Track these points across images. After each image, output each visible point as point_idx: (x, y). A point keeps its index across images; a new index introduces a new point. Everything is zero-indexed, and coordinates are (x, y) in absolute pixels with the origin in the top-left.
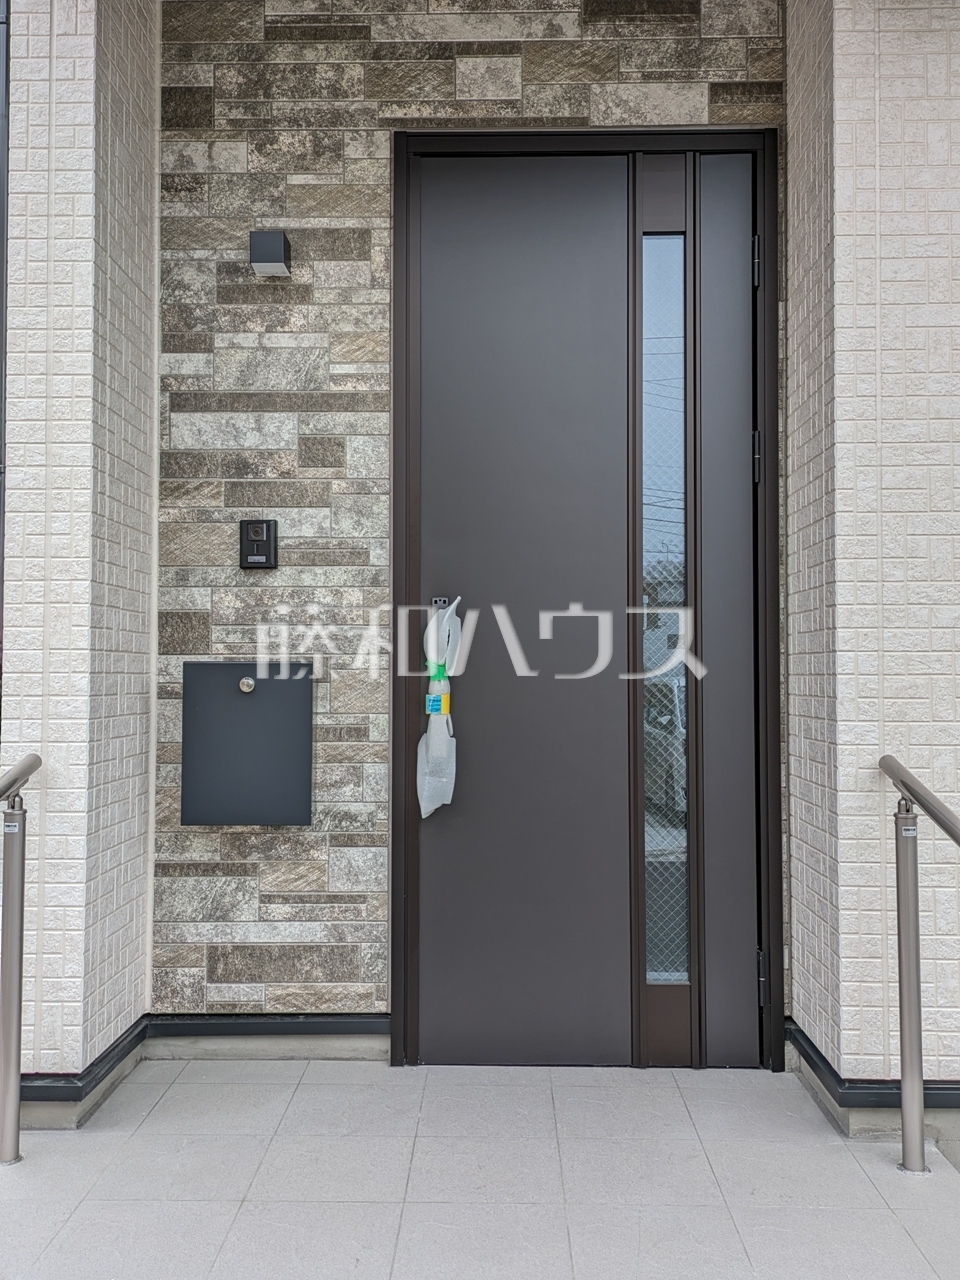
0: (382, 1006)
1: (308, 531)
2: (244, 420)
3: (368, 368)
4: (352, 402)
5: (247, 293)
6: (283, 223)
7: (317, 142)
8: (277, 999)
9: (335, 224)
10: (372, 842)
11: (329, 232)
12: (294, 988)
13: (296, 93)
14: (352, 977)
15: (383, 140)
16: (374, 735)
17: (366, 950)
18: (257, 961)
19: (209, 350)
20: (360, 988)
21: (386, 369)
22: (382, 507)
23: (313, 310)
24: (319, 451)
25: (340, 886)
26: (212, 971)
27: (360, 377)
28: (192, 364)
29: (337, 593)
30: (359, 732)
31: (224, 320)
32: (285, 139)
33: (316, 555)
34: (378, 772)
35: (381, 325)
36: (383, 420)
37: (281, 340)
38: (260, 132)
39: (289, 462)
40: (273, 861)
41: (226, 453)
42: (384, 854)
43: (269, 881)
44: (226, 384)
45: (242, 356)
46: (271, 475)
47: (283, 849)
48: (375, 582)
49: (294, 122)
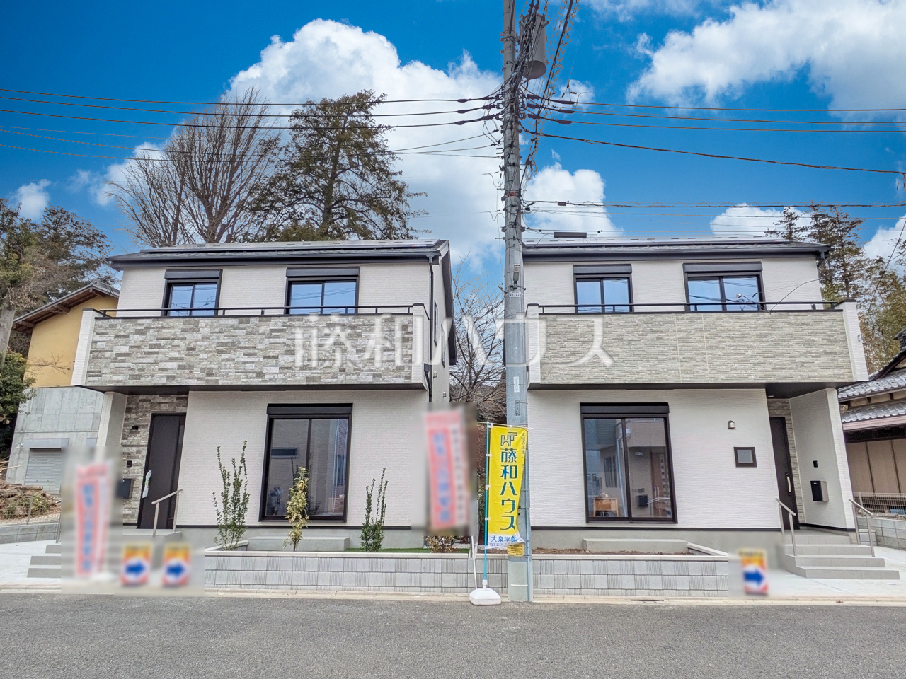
0: (136, 522)
1: (135, 462)
5: (132, 432)
6: (138, 424)
7: (143, 414)
8: (125, 521)
9: (144, 424)
10: (137, 501)
12: (127, 519)
13: (142, 408)
15: (151, 414)
16: (139, 487)
17: (136, 515)
18: (124, 516)
19: (127, 439)
20: (134, 519)
21: (147, 442)
22: (145, 459)
23: (140, 435)
24: (138, 452)
25: (134, 507)
27: (144, 443)
28: (125, 441)
29: (137, 470)
31: (129, 436)
32: (140, 414)
34: (139, 492)
35: (148, 436)
36: (146, 448)
37: (136, 438)
38: (136, 413)
39: (135, 453)
41: (127, 452)
42: (139, 502)
43: (125, 506)
44: (129, 444)
45: (131, 440)
46: (132, 455)
47: (128, 502)
48: (142, 468)
49: (141, 412)
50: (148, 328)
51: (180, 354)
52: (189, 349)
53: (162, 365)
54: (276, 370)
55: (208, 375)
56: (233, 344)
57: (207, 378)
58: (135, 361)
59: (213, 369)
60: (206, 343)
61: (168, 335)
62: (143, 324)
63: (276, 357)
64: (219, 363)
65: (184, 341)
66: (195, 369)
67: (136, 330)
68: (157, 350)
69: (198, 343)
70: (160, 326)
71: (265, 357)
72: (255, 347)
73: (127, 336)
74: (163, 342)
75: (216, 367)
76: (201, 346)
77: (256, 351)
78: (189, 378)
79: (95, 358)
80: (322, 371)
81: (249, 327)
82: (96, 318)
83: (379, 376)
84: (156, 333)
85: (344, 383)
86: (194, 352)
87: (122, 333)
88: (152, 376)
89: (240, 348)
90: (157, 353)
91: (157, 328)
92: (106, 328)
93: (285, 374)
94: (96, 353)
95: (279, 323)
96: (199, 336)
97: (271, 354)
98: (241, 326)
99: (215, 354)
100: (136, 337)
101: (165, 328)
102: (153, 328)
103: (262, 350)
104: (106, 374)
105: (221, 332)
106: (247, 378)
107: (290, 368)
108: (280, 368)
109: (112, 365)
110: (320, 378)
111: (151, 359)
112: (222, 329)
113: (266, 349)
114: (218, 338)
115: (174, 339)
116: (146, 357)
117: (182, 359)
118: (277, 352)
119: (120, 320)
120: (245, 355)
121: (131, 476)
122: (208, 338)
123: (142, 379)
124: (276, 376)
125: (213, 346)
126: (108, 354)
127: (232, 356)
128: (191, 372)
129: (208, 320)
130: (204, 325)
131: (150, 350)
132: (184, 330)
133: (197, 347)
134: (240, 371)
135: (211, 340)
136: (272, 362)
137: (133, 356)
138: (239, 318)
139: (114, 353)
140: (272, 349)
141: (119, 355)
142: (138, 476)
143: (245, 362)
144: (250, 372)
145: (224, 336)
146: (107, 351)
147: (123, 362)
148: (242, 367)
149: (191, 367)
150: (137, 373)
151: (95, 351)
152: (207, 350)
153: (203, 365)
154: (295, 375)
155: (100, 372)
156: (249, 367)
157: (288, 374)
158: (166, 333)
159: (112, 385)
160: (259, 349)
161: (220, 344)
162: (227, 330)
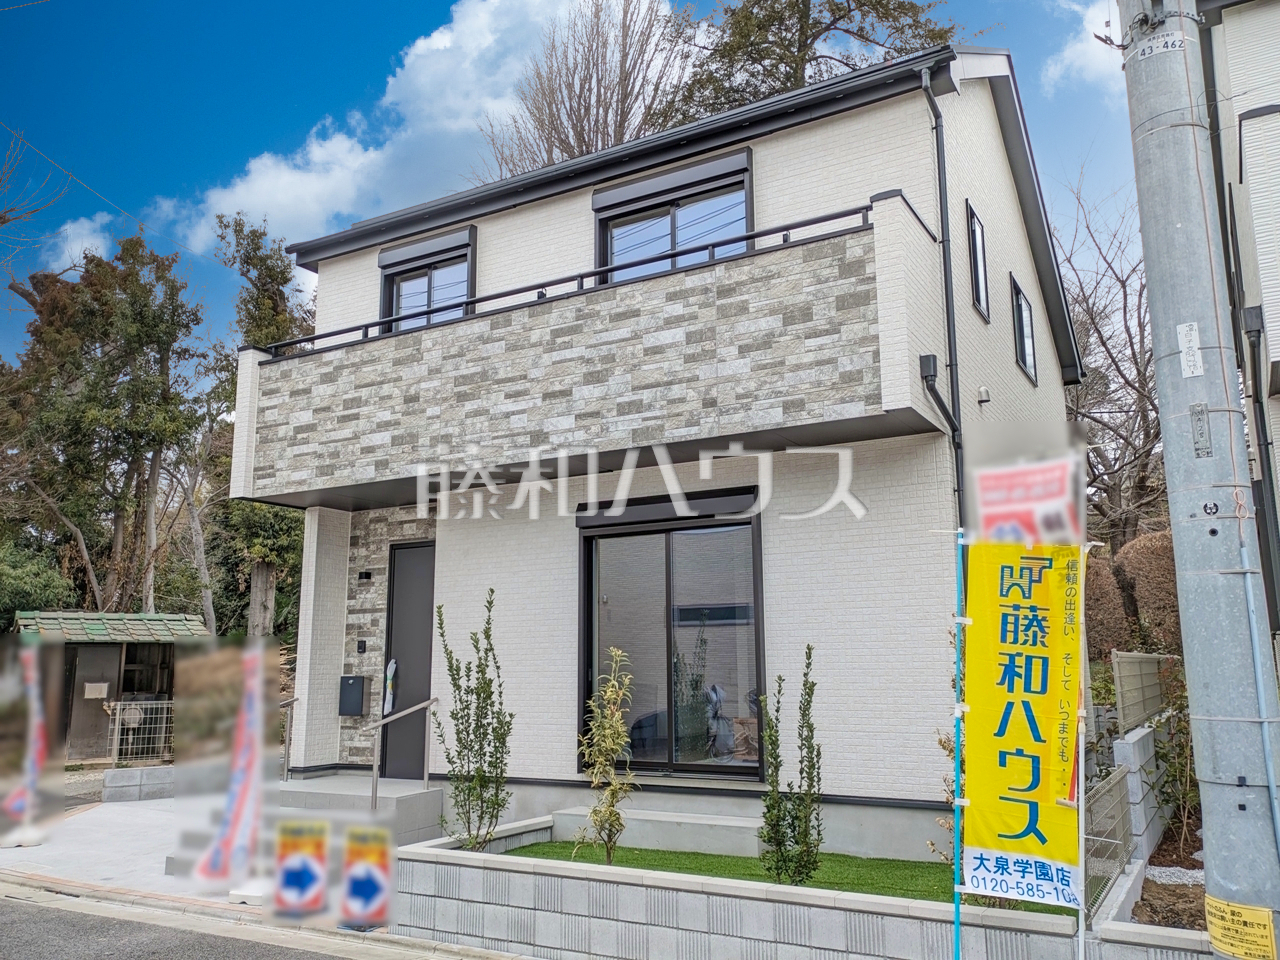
0: (378, 764)
1: (371, 643)
2: (361, 615)
3: (383, 602)
5: (362, 585)
6: (370, 567)
7: (377, 547)
8: (361, 761)
9: (379, 567)
11: (377, 569)
12: (364, 758)
13: (374, 536)
14: (373, 756)
15: (388, 546)
17: (376, 749)
18: (358, 751)
19: (356, 599)
20: (375, 759)
21: (386, 602)
22: (384, 637)
23: (374, 588)
24: (374, 623)
26: (349, 752)
27: (383, 604)
28: (353, 602)
29: (375, 658)
30: (378, 694)
31: (359, 592)
32: (372, 547)
34: (381, 704)
35: (386, 591)
36: (385, 615)
37: (368, 596)
38: (367, 545)
39: (369, 626)
41: (356, 624)
43: (360, 732)
44: (358, 607)
45: (361, 600)
46: (365, 629)
47: (364, 723)
48: (382, 654)
49: (373, 543)
50: (339, 368)
51: (394, 413)
52: (408, 400)
53: (366, 441)
54: (568, 422)
56: (484, 375)
58: (324, 439)
59: (451, 435)
60: (436, 383)
61: (372, 377)
62: (331, 362)
63: (566, 393)
64: (462, 423)
65: (398, 384)
66: (420, 441)
67: (322, 375)
68: (356, 411)
69: (423, 385)
70: (357, 360)
71: (546, 396)
72: (525, 377)
73: (308, 391)
74: (364, 393)
75: (457, 430)
76: (428, 390)
77: (528, 385)
79: (264, 441)
80: (665, 412)
81: (512, 333)
82: (261, 364)
83: (800, 405)
84: (353, 377)
85: (715, 434)
86: (416, 406)
87: (301, 386)
88: (352, 465)
89: (499, 382)
90: (356, 417)
91: (353, 365)
92: (277, 380)
93: (587, 428)
94: (264, 432)
95: (568, 314)
96: (424, 370)
97: (558, 387)
98: (498, 333)
99: (453, 402)
100: (322, 389)
101: (366, 362)
103: (539, 382)
104: (282, 470)
105: (460, 355)
106: (516, 447)
107: (596, 414)
108: (578, 417)
109: (290, 452)
110: (661, 428)
111: (347, 432)
112: (461, 347)
113: (546, 378)
114: (457, 368)
115: (382, 383)
116: (340, 428)
117: (397, 423)
118: (568, 380)
119: (295, 361)
120: (508, 396)
121: (365, 671)
122: (438, 371)
123: (337, 473)
124: (569, 435)
125: (449, 386)
126: (282, 431)
127: (485, 403)
128: (415, 449)
130: (429, 344)
131: (346, 413)
132: (397, 362)
133: (422, 393)
134: (500, 433)
135: (445, 375)
136: (560, 405)
137: (319, 428)
138: (491, 317)
139: (292, 427)
140: (557, 376)
141: (299, 430)
142: (375, 670)
143: (508, 413)
144: (518, 434)
145: (468, 362)
146: (280, 425)
147: (304, 443)
148: (504, 425)
149: (412, 438)
150: (327, 463)
151: (262, 428)
152: (438, 397)
153: (434, 431)
154: (608, 428)
155: (272, 467)
156: (517, 422)
157: (593, 428)
158: (369, 373)
159: (291, 491)
160: (533, 380)
161: (461, 380)
162: (471, 347)
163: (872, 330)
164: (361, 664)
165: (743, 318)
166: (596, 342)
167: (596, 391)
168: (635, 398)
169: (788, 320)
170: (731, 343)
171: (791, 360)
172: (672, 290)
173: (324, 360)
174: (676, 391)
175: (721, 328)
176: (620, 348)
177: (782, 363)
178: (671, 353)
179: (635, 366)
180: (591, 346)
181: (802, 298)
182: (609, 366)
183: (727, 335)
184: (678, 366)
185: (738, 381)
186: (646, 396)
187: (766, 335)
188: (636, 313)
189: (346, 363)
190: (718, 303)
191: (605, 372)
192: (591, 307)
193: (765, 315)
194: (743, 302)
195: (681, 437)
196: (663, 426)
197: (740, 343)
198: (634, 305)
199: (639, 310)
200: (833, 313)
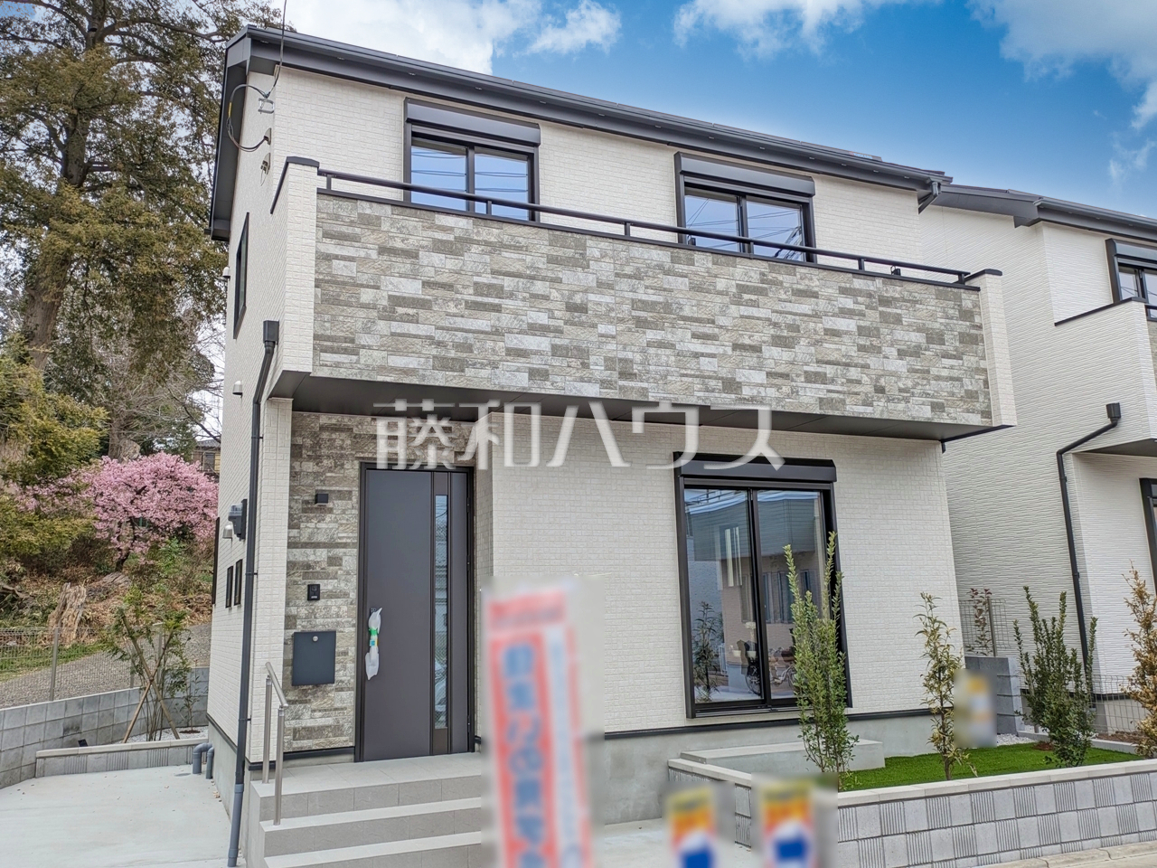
0: (351, 744)
1: (330, 587)
2: (309, 551)
3: (350, 535)
4: (345, 545)
5: (311, 510)
6: (324, 488)
7: (335, 463)
8: (317, 744)
9: (341, 489)
10: (349, 689)
11: (339, 491)
12: (322, 740)
13: (329, 448)
14: (342, 735)
15: (357, 464)
16: (350, 654)
17: (346, 726)
18: (310, 732)
19: (299, 528)
20: (344, 738)
21: (356, 535)
22: (354, 579)
23: (333, 516)
24: (334, 561)
25: (338, 705)
26: (294, 737)
27: (349, 538)
28: (294, 532)
29: (339, 608)
30: (345, 653)
31: (304, 519)
32: (325, 462)
33: (332, 595)
34: (351, 666)
35: (355, 521)
36: (355, 551)
37: (322, 525)
38: (317, 459)
39: (324, 565)
40: (316, 698)
41: (303, 562)
42: (353, 693)
43: (314, 705)
44: (304, 539)
45: (310, 530)
46: (318, 569)
47: (319, 694)
48: (351, 603)
49: (328, 457)
51: (553, 317)
52: (572, 308)
53: (514, 341)
54: (760, 377)
55: (625, 375)
56: (667, 307)
57: (621, 383)
58: (442, 323)
59: (631, 361)
60: (607, 299)
61: (517, 267)
62: (451, 229)
63: (756, 349)
64: (643, 351)
65: (556, 285)
66: (593, 359)
67: (435, 241)
68: (497, 301)
69: (592, 297)
70: (493, 239)
71: (736, 347)
72: (713, 322)
73: (412, 254)
74: (508, 283)
75: (638, 358)
76: (599, 304)
77: (716, 330)
78: (582, 380)
79: (332, 301)
80: (846, 389)
81: (696, 274)
83: (942, 407)
84: (487, 258)
85: (885, 416)
86: (584, 318)
87: (398, 244)
88: (494, 365)
89: (683, 319)
90: (497, 309)
91: (487, 243)
92: (352, 223)
93: (779, 388)
94: (333, 289)
95: (752, 274)
96: (591, 280)
97: (747, 341)
98: (680, 268)
99: (632, 326)
100: (437, 259)
101: (508, 247)
102: (478, 243)
103: (728, 330)
104: (370, 348)
105: (637, 276)
106: (707, 390)
107: (785, 376)
108: (769, 374)
109: (382, 326)
110: (843, 402)
111: (483, 322)
112: (638, 269)
113: (735, 329)
114: (634, 291)
115: (533, 278)
116: (469, 317)
117: (558, 331)
118: (757, 337)
119: (388, 209)
120: (695, 336)
121: (321, 624)
122: (610, 286)
123: (469, 372)
124: (762, 389)
125: (625, 307)
126: (367, 296)
127: (669, 336)
128: (585, 366)
129: (605, 244)
130: (597, 254)
131: (479, 299)
132: (552, 260)
133: (590, 305)
134: (689, 372)
135: (619, 293)
136: (752, 359)
137: (436, 308)
138: (672, 250)
139: (385, 294)
140: (746, 330)
141: (397, 301)
142: (338, 623)
143: (697, 353)
144: (710, 377)
145: (647, 287)
146: (362, 286)
147: (411, 322)
148: (693, 363)
149: (581, 354)
150: (453, 355)
151: (327, 282)
152: (613, 314)
153: (609, 351)
154: (797, 392)
155: (352, 341)
156: (707, 365)
157: (784, 388)
158: (510, 260)
159: (388, 379)
160: (721, 327)
161: (639, 304)
162: (650, 274)
163: (983, 364)
164: (312, 615)
165: (899, 327)
166: (780, 309)
167: (785, 355)
168: (819, 370)
169: (930, 340)
170: (892, 345)
171: (934, 371)
172: (843, 285)
173: (437, 222)
174: (854, 373)
175: (884, 331)
176: (805, 322)
177: (928, 372)
178: (846, 339)
179: (818, 342)
180: (777, 312)
181: (937, 326)
182: (794, 334)
183: (888, 337)
184: (853, 352)
185: (899, 377)
186: (829, 370)
187: (915, 346)
188: (815, 295)
189: (475, 238)
190: (881, 309)
191: (791, 339)
192: (774, 275)
193: (914, 331)
194: (898, 314)
195: (860, 413)
196: (844, 400)
197: (899, 347)
198: (813, 287)
199: (817, 293)
200: (957, 344)
